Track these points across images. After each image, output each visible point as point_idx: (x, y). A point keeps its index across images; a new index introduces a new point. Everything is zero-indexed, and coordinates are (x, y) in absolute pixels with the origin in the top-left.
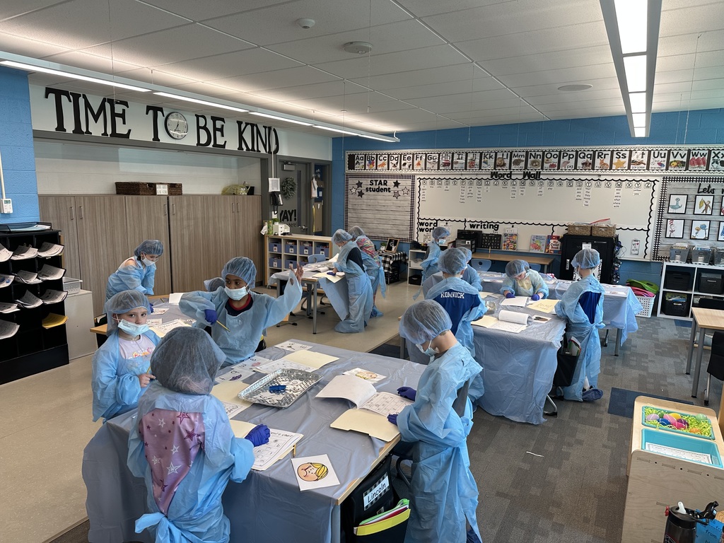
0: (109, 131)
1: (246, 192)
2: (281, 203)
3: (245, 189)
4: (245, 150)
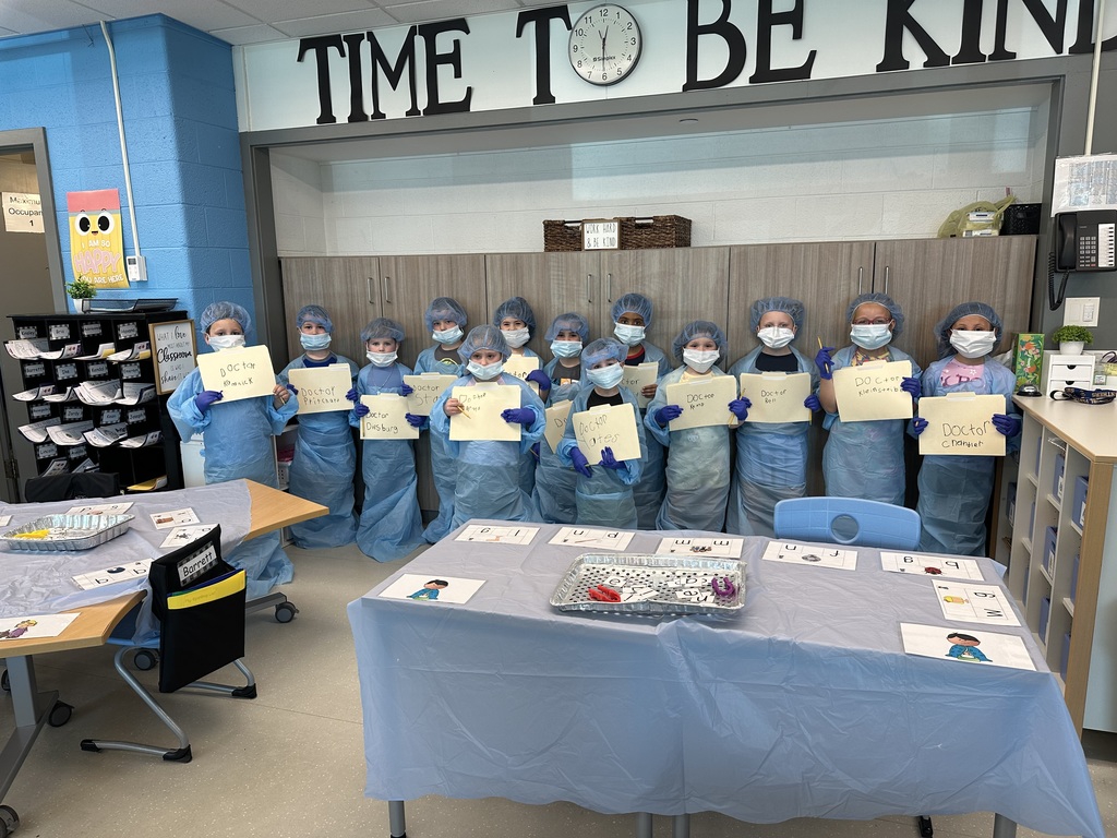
0: (422, 104)
1: (994, 226)
2: (1105, 260)
3: (991, 217)
4: (919, 67)
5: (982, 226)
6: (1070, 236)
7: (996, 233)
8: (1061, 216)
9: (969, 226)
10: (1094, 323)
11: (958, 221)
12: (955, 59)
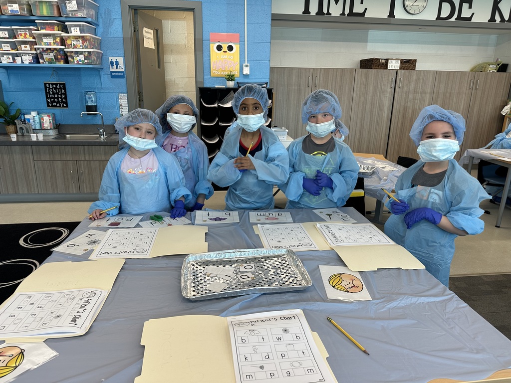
0: (347, 12)
1: (496, 70)
3: (495, 66)
4: (498, 22)
9: (490, 69)
12: (507, 21)
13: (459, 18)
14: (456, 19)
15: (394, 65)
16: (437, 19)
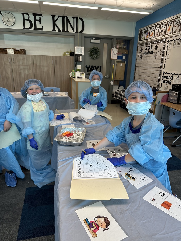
1: (69, 55)
2: (81, 60)
3: (69, 54)
4: (58, 31)
5: (68, 55)
6: (77, 57)
7: (69, 56)
8: (76, 54)
9: (66, 55)
10: (81, 69)
11: (65, 54)
12: (62, 31)
13: (35, 28)
14: (34, 29)
15: (11, 52)
16: (23, 29)
